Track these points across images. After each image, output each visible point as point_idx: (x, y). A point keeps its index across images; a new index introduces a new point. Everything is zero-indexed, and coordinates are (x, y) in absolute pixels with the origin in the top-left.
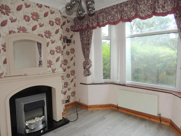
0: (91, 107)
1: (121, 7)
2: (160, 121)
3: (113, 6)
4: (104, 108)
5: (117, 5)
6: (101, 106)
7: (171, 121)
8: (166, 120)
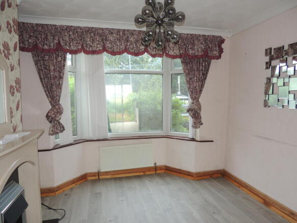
0: (59, 188)
1: (124, 34)
2: (155, 172)
3: (113, 29)
4: (78, 183)
5: (119, 31)
6: (74, 182)
7: (166, 166)
8: (161, 168)
